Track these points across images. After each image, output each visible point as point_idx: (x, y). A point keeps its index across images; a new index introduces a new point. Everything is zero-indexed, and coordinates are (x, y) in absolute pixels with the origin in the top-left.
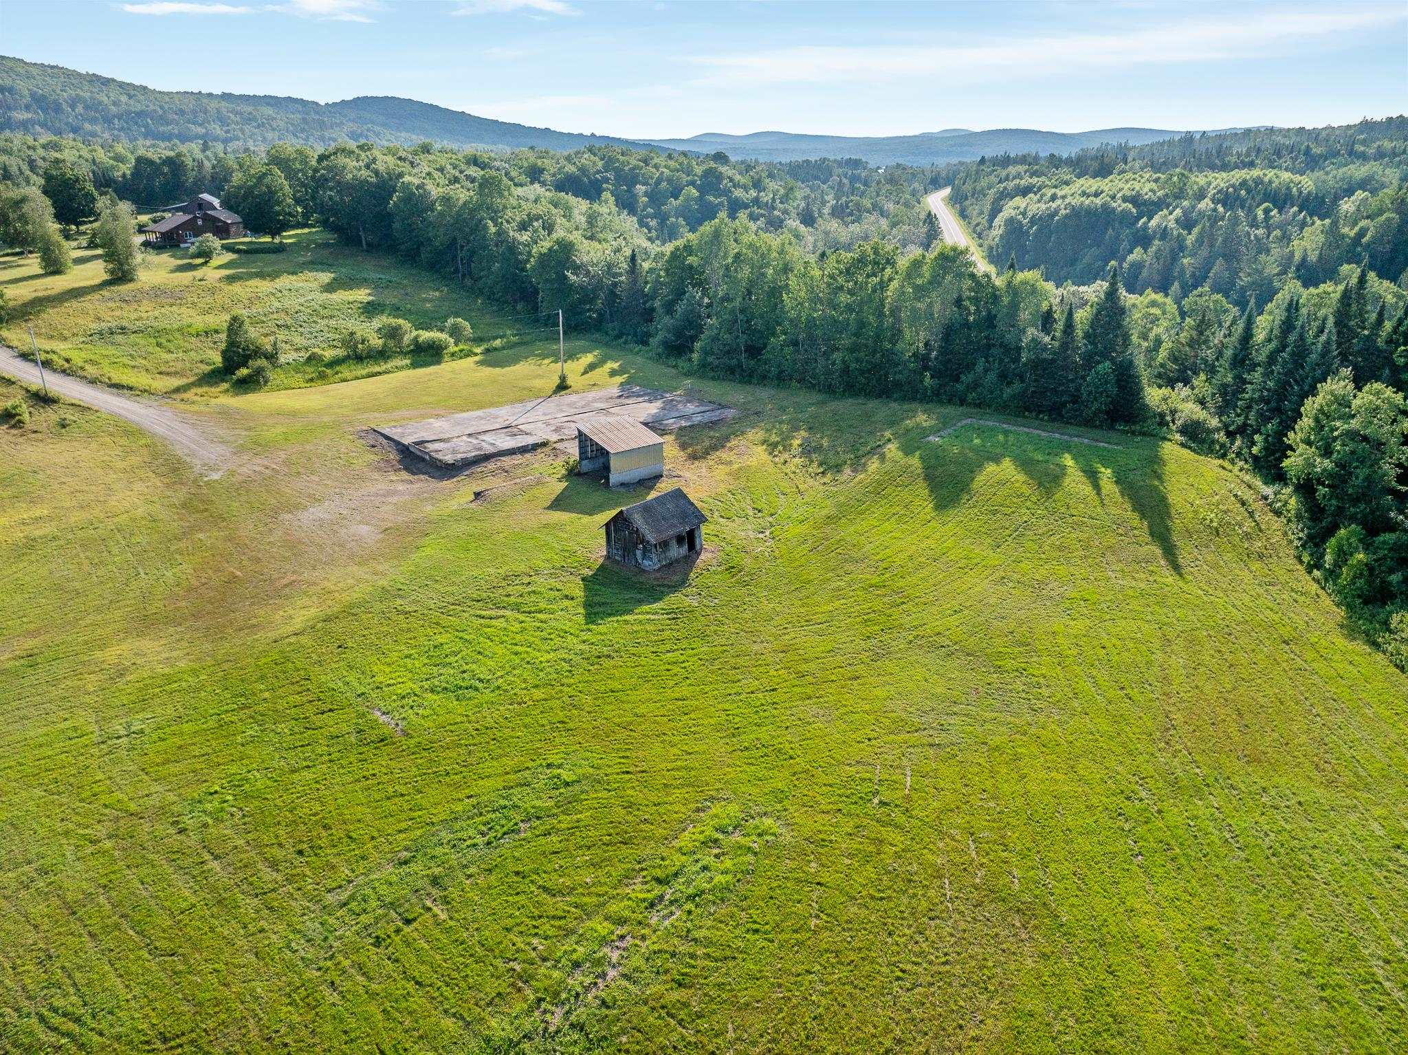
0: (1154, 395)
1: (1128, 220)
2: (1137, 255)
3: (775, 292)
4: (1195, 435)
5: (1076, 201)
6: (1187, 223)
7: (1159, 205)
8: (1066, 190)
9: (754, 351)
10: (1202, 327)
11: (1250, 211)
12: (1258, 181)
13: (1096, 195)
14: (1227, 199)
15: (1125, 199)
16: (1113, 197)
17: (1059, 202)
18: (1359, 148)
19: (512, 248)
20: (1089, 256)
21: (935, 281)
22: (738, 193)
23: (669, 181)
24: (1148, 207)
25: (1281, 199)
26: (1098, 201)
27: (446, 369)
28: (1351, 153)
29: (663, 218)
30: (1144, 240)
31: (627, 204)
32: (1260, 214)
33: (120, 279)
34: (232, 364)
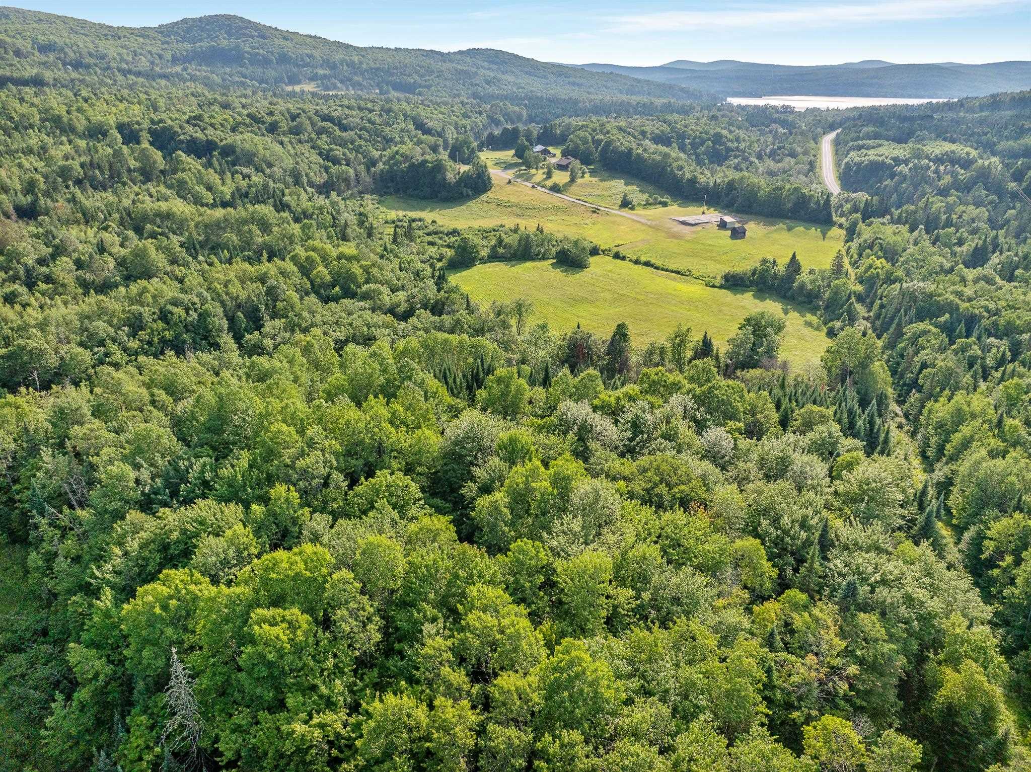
0: (835, 219)
1: (890, 167)
4: (840, 226)
5: (872, 158)
6: (914, 169)
7: (906, 162)
8: (872, 151)
9: (750, 207)
12: (953, 152)
13: (881, 156)
14: (938, 160)
15: (892, 159)
16: (887, 158)
17: (866, 157)
21: (793, 193)
22: (729, 144)
23: (699, 138)
24: (899, 161)
25: (956, 161)
26: (880, 159)
29: (698, 156)
30: (892, 176)
31: (682, 148)
33: (573, 180)
34: (626, 204)
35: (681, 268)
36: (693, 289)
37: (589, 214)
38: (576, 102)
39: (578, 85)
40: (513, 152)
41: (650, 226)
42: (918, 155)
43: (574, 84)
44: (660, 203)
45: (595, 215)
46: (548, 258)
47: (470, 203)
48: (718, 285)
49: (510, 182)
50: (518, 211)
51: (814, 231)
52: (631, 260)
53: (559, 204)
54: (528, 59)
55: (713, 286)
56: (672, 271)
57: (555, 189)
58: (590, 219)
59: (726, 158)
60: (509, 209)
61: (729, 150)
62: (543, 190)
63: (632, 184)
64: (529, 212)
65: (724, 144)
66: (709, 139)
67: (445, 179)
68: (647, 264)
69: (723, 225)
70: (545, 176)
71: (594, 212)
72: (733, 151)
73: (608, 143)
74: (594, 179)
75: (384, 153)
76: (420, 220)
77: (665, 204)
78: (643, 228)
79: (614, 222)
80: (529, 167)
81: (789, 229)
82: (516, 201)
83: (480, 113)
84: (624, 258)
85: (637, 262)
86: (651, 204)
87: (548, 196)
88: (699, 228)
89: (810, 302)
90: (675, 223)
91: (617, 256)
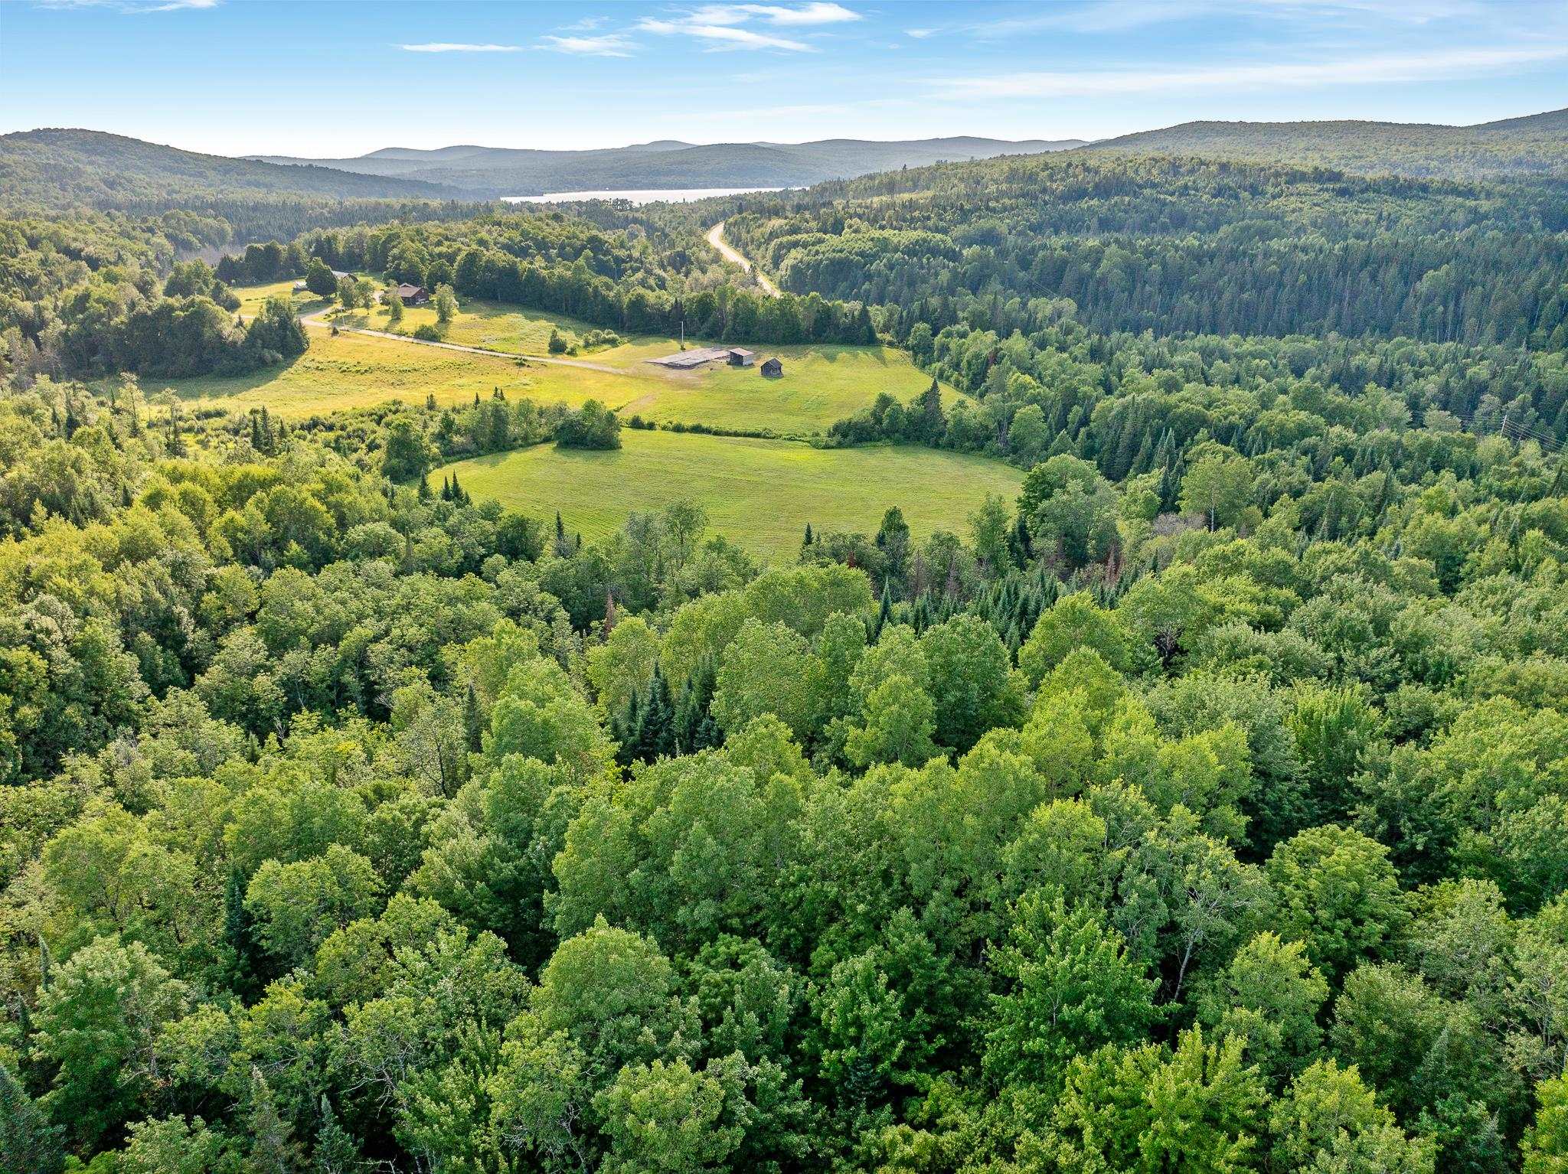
0: (879, 336)
1: (860, 266)
2: (866, 286)
3: (753, 312)
4: (891, 344)
5: (831, 255)
6: (891, 267)
7: (874, 256)
8: (822, 248)
9: (747, 333)
10: (891, 315)
11: (920, 260)
12: (925, 240)
13: (841, 251)
14: (912, 250)
15: (857, 254)
16: (849, 253)
17: (820, 257)
18: (992, 204)
19: (604, 298)
20: (842, 286)
21: (811, 305)
22: (616, 252)
23: (569, 245)
24: (868, 257)
25: (934, 251)
26: (842, 255)
27: (621, 348)
28: (988, 208)
30: (868, 277)
32: (925, 260)
33: (444, 319)
34: (557, 348)
35: (751, 429)
36: (803, 457)
37: (516, 369)
38: (298, 209)
39: (266, 186)
40: (302, 283)
41: (627, 376)
42: (884, 245)
43: (258, 185)
44: (606, 341)
45: (525, 369)
46: (536, 443)
47: (284, 374)
48: (833, 444)
49: (335, 332)
50: (390, 378)
51: (864, 355)
52: (664, 428)
53: (451, 359)
54: (161, 147)
55: (827, 447)
56: (746, 435)
57: (425, 335)
58: (525, 376)
59: (621, 273)
60: (368, 375)
61: (618, 260)
62: (403, 338)
63: (537, 318)
64: (410, 377)
65: (607, 253)
66: (584, 247)
67: (220, 336)
68: (697, 429)
69: (736, 361)
70: (389, 318)
71: (521, 365)
72: (624, 261)
73: (472, 258)
74: (473, 316)
75: (41, 303)
76: (219, 414)
77: (613, 343)
78: (621, 379)
79: (567, 377)
80: (349, 303)
81: (832, 359)
82: (372, 362)
83: (151, 230)
84: (651, 426)
85: (678, 429)
86: (594, 345)
87: (420, 347)
88: (707, 371)
89: (981, 447)
90: (659, 367)
91: (636, 424)
